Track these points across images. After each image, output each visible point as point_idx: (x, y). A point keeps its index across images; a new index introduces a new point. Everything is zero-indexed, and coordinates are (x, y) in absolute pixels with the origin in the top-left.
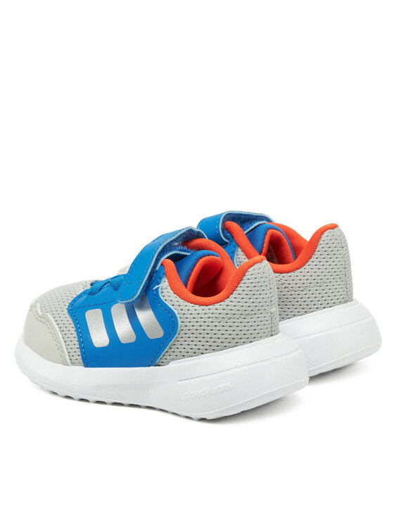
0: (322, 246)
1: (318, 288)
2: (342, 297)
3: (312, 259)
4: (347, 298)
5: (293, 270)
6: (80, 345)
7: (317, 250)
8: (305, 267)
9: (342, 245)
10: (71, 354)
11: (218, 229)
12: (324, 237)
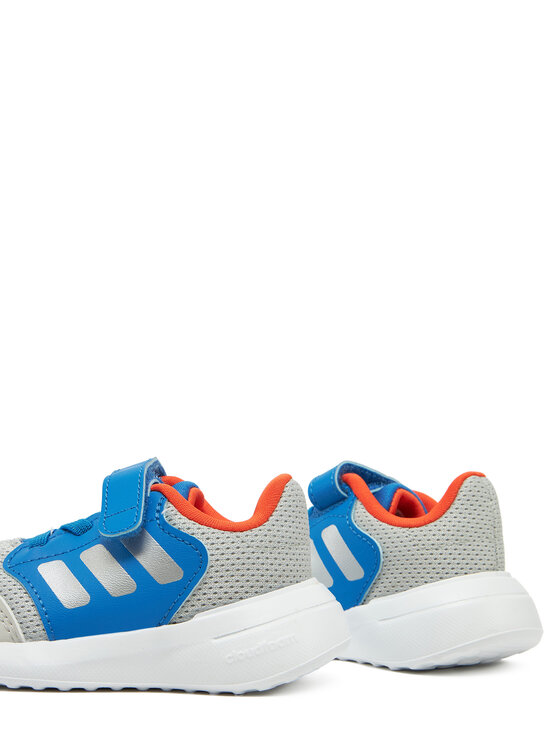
0: (464, 493)
1: (458, 547)
2: (490, 562)
3: (451, 510)
4: (497, 564)
5: (425, 524)
6: (39, 610)
7: (457, 498)
8: (441, 519)
9: (490, 496)
10: (25, 625)
11: (333, 480)
12: (466, 483)
